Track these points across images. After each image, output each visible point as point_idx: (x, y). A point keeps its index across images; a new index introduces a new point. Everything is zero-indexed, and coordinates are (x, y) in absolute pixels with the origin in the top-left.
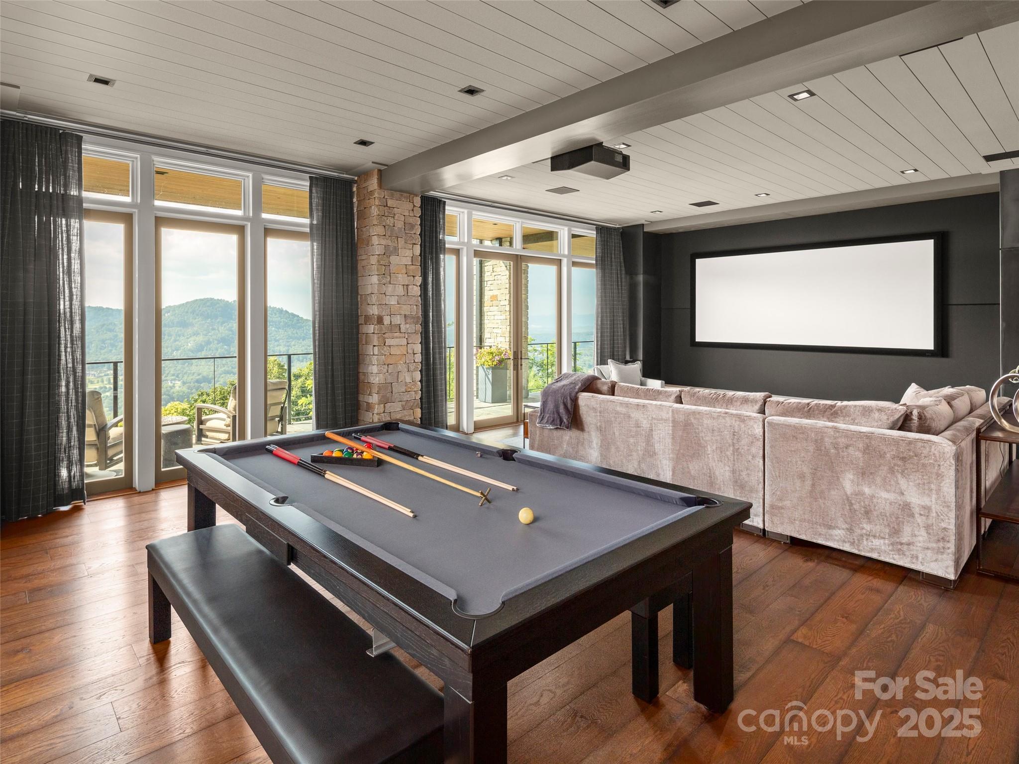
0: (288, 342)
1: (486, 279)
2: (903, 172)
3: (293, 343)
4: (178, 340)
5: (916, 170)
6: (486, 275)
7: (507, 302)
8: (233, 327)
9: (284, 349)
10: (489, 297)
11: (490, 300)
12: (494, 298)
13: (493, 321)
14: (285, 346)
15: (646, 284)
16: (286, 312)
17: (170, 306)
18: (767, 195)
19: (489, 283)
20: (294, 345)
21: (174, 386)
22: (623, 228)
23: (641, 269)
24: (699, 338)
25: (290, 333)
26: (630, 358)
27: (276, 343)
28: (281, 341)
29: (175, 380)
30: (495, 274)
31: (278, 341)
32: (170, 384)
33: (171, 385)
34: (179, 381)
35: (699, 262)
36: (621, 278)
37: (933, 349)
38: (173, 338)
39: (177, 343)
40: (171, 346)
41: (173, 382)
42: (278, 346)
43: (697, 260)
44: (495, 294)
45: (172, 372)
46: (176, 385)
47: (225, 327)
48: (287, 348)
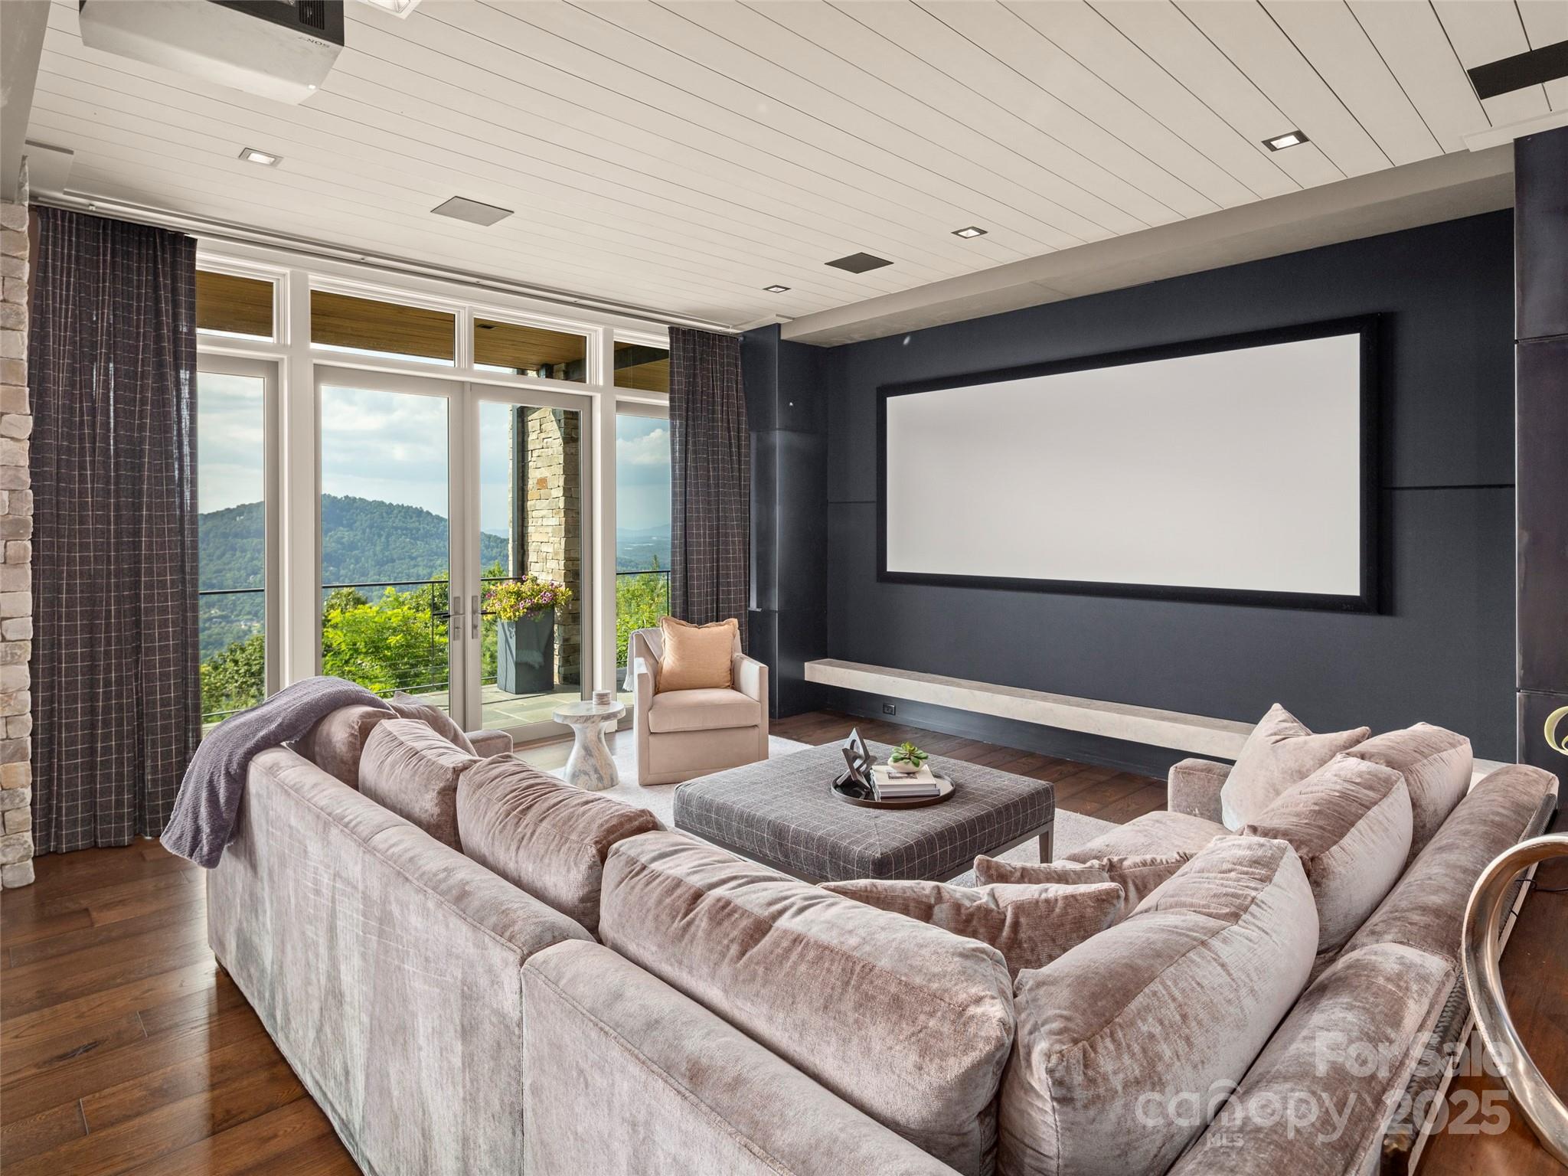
0: (431, 560)
1: (530, 447)
2: (1268, 143)
3: (439, 562)
4: (257, 558)
5: (1302, 138)
6: (530, 438)
7: (561, 493)
8: (343, 538)
9: (425, 572)
10: (535, 482)
11: (536, 487)
12: (542, 483)
13: (541, 529)
14: (426, 566)
15: (789, 450)
16: (428, 513)
17: (243, 505)
18: (982, 232)
19: (535, 454)
20: (441, 566)
21: (250, 631)
22: (745, 334)
23: (778, 419)
24: (895, 564)
25: (434, 546)
26: (758, 607)
27: (412, 563)
28: (419, 559)
29: (252, 620)
30: (543, 435)
31: (412, 558)
32: (243, 627)
33: (246, 628)
34: (258, 622)
35: (895, 404)
36: (739, 438)
37: (1358, 593)
38: (249, 556)
39: (255, 562)
40: (246, 568)
41: (249, 624)
42: (415, 566)
43: (888, 399)
44: (543, 476)
45: (247, 609)
46: (253, 629)
47: (331, 536)
48: (429, 570)
